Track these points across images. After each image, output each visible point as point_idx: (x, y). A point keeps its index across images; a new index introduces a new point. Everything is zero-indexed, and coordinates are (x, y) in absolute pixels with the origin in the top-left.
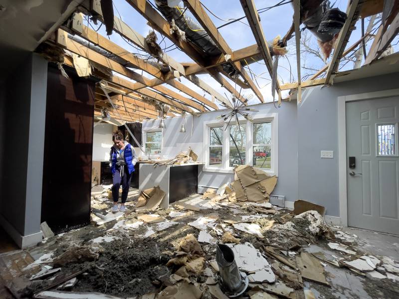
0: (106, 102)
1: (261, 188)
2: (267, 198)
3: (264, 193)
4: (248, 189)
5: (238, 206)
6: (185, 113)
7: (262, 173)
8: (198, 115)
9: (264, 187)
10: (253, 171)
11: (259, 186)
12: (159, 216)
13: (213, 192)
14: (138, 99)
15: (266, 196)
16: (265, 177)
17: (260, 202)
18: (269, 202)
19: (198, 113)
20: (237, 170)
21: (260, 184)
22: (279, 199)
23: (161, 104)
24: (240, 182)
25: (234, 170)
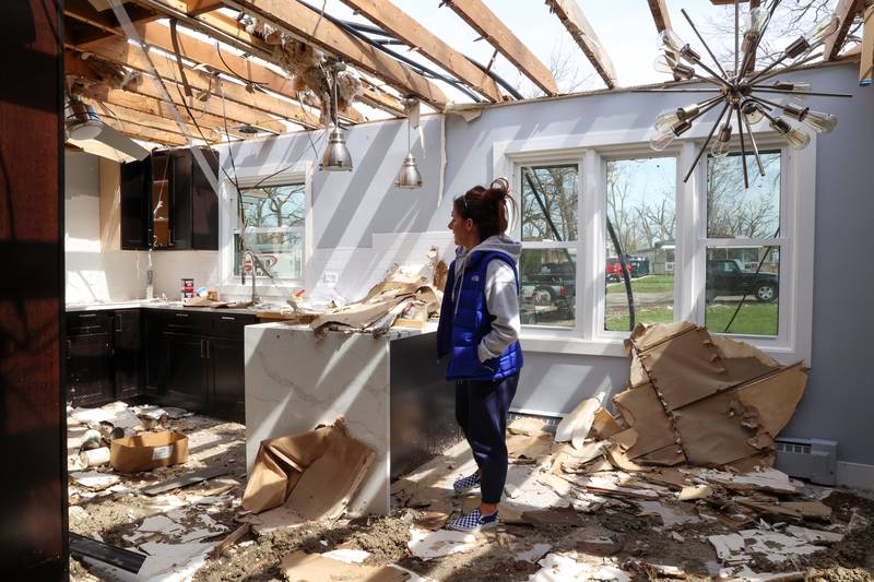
0: (85, 56)
1: (739, 411)
2: (764, 452)
3: (752, 432)
4: (687, 417)
5: (661, 490)
6: (416, 105)
7: (746, 354)
8: (469, 117)
9: (753, 409)
10: (711, 345)
11: (733, 404)
12: (365, 554)
13: (541, 433)
14: (234, 42)
15: (761, 442)
16: (757, 368)
17: (741, 466)
18: (775, 466)
19: (468, 109)
20: (639, 342)
21: (737, 398)
22: (813, 452)
23: (330, 62)
24: (655, 389)
25: (629, 343)
